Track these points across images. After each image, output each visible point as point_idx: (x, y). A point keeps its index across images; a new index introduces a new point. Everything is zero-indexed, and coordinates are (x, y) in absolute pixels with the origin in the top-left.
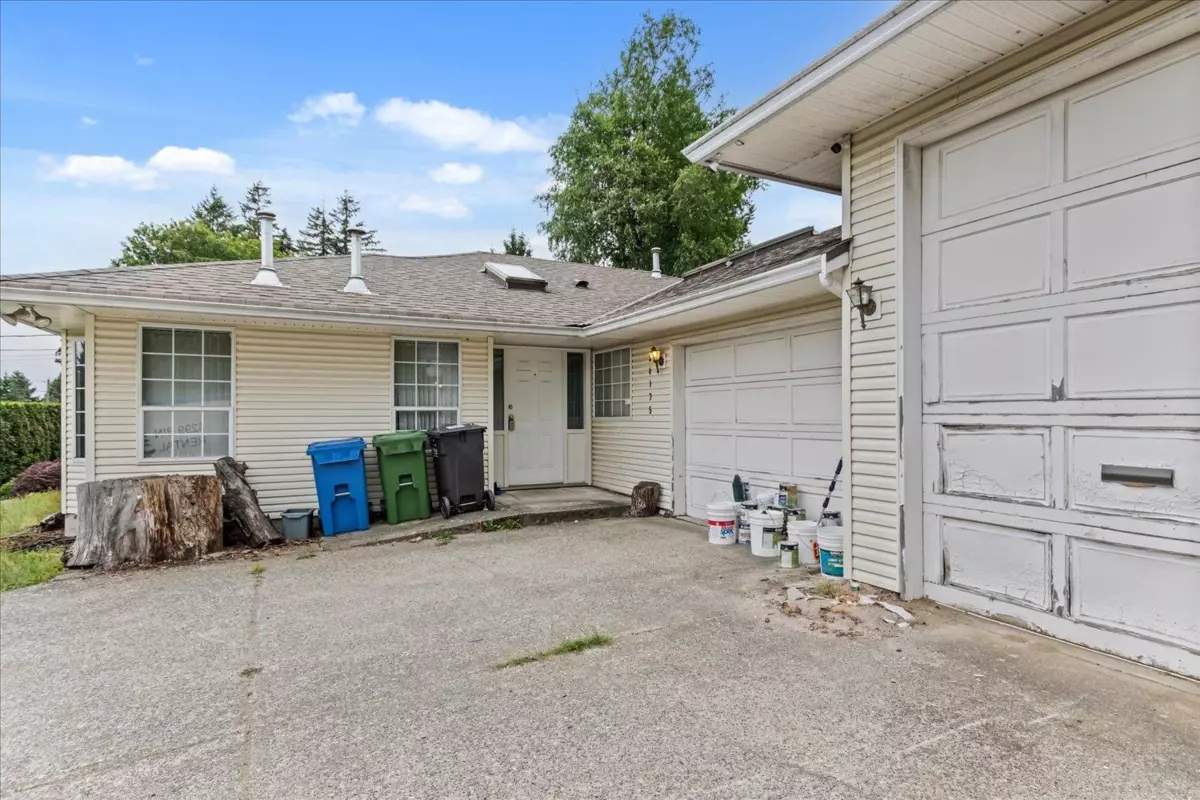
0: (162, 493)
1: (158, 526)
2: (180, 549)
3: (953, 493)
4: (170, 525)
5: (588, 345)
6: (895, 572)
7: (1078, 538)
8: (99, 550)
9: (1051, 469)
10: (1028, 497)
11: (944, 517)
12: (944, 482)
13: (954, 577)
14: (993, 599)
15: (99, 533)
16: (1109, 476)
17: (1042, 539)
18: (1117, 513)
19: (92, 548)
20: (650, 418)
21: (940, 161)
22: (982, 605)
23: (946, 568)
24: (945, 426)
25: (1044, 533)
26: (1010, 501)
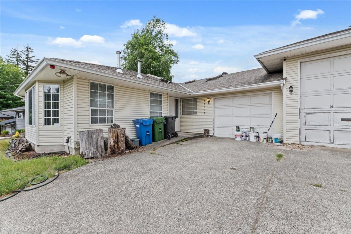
0: (117, 133)
1: (114, 144)
2: (120, 150)
3: (308, 125)
4: (117, 143)
5: (180, 97)
6: (298, 140)
7: (335, 130)
8: (95, 152)
9: (330, 119)
10: (325, 124)
11: (306, 129)
12: (305, 123)
13: (307, 140)
14: (317, 143)
15: (93, 147)
16: (342, 120)
17: (328, 131)
18: (344, 126)
19: (92, 152)
20: (205, 115)
21: (305, 65)
22: (315, 144)
23: (306, 139)
24: (306, 113)
25: (328, 130)
26: (321, 125)
